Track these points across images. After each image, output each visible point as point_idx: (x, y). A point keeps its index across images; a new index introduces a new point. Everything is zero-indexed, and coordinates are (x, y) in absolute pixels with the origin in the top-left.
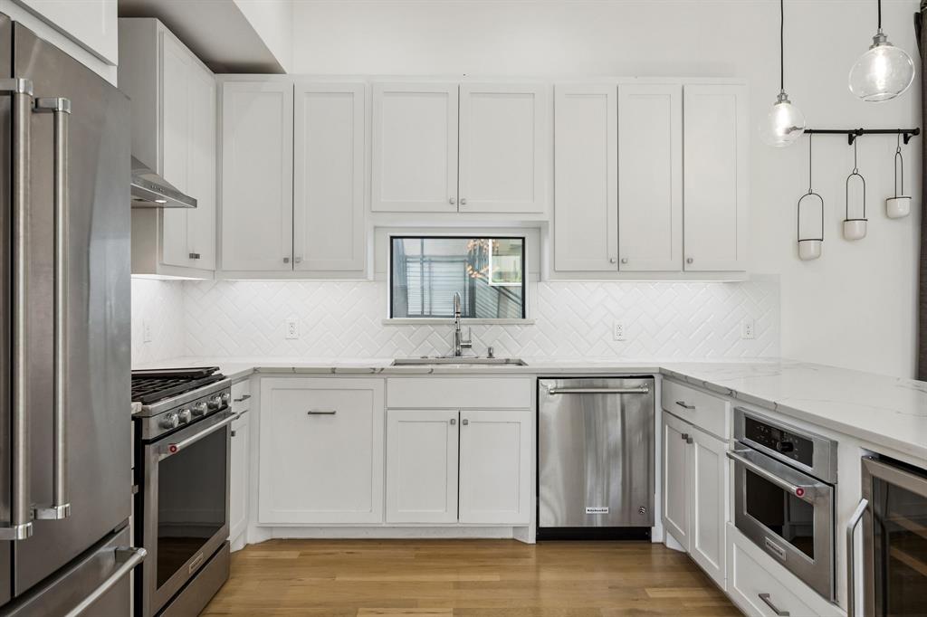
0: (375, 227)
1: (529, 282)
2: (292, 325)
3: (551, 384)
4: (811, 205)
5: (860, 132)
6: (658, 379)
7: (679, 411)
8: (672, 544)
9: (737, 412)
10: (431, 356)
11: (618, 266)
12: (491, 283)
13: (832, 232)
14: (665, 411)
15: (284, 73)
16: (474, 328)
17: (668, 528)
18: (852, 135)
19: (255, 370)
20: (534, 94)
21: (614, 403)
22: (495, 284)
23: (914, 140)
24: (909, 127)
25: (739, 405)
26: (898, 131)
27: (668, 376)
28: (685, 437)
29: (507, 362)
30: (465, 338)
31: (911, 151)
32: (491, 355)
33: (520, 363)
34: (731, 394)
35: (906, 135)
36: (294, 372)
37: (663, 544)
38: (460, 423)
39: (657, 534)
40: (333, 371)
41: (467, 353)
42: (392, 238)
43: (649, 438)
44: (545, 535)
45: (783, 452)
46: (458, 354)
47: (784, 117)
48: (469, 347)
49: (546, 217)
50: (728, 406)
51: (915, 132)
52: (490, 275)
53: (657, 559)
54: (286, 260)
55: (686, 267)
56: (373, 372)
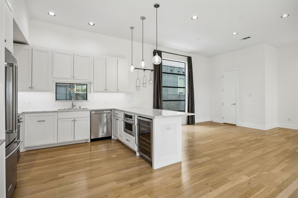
0: (52, 81)
1: (88, 93)
2: (29, 102)
3: (93, 112)
4: (138, 81)
5: (145, 69)
6: (113, 110)
7: (116, 115)
8: (115, 138)
9: (124, 114)
10: (67, 108)
11: (106, 90)
12: (75, 92)
13: (141, 85)
14: (114, 116)
15: (28, 45)
16: (76, 102)
17: (115, 136)
18: (145, 70)
19: (23, 112)
20: (89, 57)
21: (105, 115)
22: (76, 93)
23: (153, 71)
24: (153, 69)
25: (124, 113)
26: (151, 70)
27: (114, 110)
28: (117, 119)
29: (84, 109)
30: (74, 104)
31: (153, 73)
32: (80, 108)
33: (86, 109)
34: (123, 111)
35: (152, 70)
36: (34, 112)
37: (114, 139)
38: (74, 121)
39: (113, 137)
40: (45, 112)
41: (75, 107)
42: (56, 83)
43: (111, 121)
44: (92, 140)
45: (129, 118)
46: (73, 108)
47: (132, 68)
48: (75, 106)
49: (92, 81)
50: (123, 113)
51: (153, 70)
52: (75, 91)
53: (113, 141)
54: (30, 88)
55: (118, 91)
56: (54, 112)
